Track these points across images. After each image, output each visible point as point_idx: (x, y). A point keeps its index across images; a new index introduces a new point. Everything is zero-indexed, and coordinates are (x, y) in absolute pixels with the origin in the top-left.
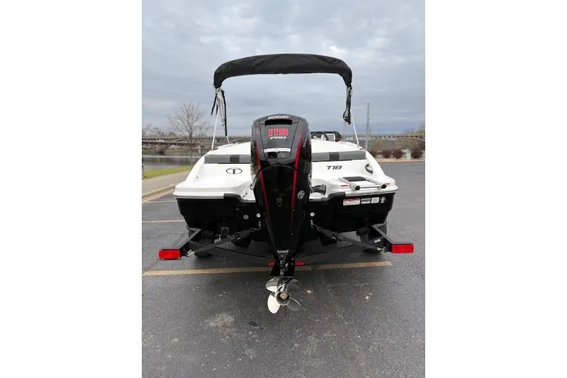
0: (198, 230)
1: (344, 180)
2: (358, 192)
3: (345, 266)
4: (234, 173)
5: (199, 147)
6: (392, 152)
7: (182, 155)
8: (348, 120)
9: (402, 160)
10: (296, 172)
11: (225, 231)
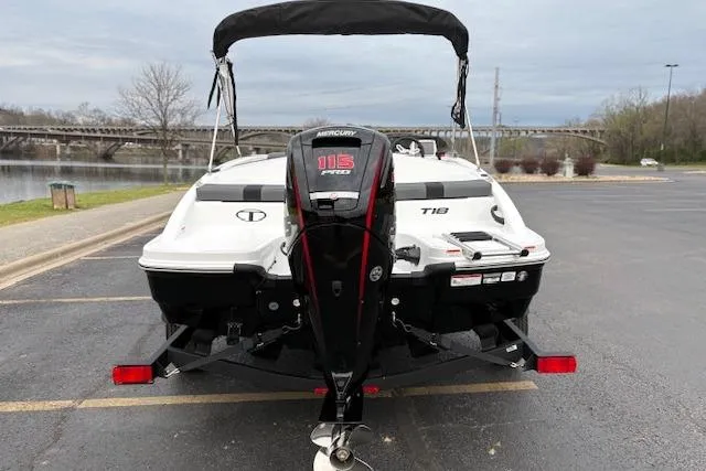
0: (183, 328)
1: (453, 238)
2: (477, 263)
3: (454, 389)
4: (251, 219)
5: (179, 147)
6: (540, 163)
7: (147, 163)
8: (460, 119)
9: (558, 177)
10: (367, 234)
11: (234, 330)
